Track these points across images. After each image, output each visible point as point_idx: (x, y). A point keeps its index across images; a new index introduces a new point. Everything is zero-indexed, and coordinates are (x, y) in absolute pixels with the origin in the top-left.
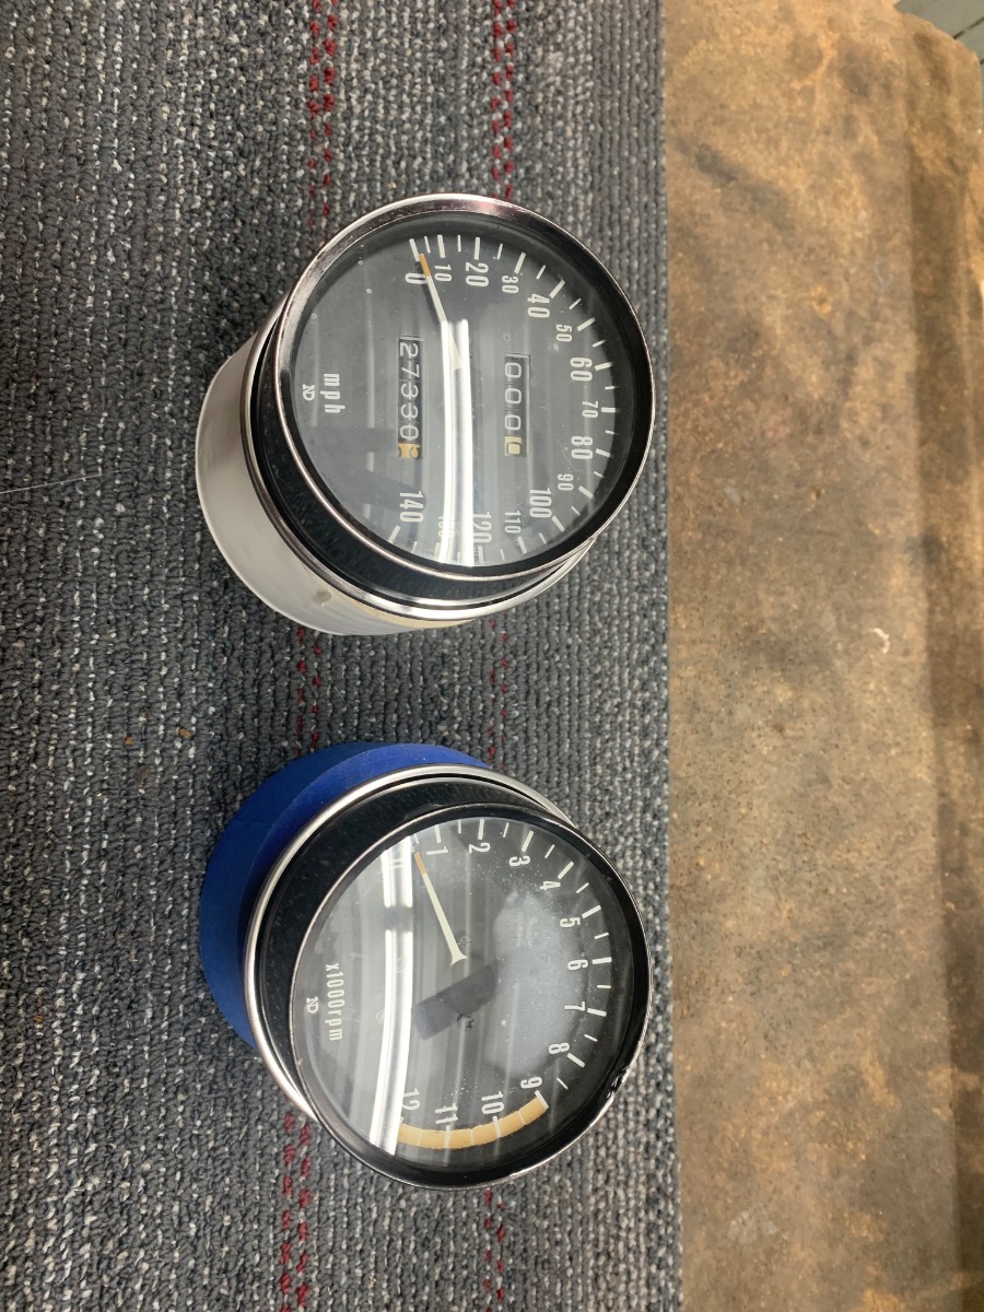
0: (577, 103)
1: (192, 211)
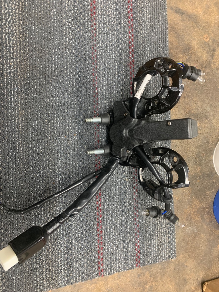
0: (147, 4)
1: (70, 39)
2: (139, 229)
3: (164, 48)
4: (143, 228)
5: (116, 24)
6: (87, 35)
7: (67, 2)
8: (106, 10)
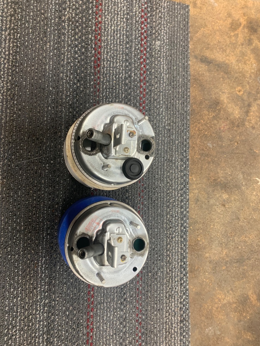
0: (164, 53)
1: (67, 96)
2: (142, 328)
3: (184, 104)
4: (147, 326)
5: (125, 77)
6: (88, 91)
7: (66, 54)
8: (113, 62)
